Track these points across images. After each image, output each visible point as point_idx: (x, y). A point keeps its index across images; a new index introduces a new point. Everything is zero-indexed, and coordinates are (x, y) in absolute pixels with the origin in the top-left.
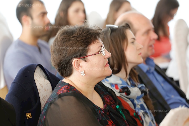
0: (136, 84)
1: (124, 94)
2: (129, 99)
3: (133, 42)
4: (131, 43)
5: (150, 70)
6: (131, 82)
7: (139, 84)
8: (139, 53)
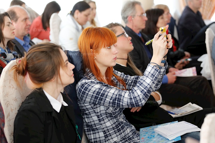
0: (12, 52)
1: (2, 57)
2: (6, 61)
3: (9, 25)
4: (7, 25)
5: (26, 44)
6: (8, 50)
7: (13, 52)
8: (13, 32)
